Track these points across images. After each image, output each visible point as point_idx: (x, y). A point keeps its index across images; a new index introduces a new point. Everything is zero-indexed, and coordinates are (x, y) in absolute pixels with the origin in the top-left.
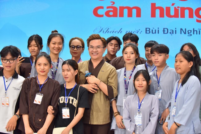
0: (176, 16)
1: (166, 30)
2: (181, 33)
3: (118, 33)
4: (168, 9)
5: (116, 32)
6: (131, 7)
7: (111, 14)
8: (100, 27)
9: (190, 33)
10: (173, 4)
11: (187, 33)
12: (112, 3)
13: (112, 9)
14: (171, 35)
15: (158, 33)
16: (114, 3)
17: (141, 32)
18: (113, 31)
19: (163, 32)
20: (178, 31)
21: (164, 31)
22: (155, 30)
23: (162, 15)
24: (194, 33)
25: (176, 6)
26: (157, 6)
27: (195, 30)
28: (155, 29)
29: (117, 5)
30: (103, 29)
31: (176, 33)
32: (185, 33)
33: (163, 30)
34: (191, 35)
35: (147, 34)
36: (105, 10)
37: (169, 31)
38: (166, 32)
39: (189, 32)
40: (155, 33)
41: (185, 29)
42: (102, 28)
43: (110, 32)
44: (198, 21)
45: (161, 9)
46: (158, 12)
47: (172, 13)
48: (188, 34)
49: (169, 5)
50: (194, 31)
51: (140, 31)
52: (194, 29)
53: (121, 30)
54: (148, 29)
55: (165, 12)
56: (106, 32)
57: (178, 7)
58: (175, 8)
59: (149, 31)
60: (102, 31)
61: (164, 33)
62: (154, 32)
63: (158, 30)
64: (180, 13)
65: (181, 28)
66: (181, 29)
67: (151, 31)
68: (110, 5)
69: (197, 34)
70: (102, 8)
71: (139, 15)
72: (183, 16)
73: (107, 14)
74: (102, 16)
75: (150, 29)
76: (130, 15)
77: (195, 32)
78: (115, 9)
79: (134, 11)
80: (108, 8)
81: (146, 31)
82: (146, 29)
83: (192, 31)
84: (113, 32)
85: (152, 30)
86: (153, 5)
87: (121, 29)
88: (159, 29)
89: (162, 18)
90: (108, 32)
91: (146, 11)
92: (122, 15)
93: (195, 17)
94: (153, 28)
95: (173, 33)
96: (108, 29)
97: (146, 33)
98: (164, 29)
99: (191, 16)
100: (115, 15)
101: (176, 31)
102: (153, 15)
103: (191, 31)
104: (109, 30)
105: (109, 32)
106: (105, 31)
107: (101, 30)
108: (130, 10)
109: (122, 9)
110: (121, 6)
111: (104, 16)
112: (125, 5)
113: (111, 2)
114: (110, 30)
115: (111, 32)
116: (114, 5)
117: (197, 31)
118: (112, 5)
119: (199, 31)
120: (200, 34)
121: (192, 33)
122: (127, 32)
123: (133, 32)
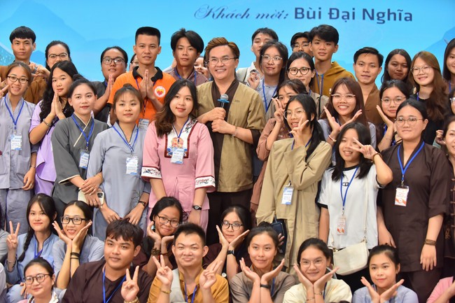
1: (334, 12)
2: (364, 18)
3: (242, 17)
5: (238, 17)
8: (207, 7)
9: (383, 19)
11: (376, 17)
14: (344, 21)
15: (320, 17)
17: (287, 15)
18: (233, 15)
19: (329, 15)
20: (359, 14)
21: (331, 14)
22: (314, 12)
24: (389, 19)
27: (391, 12)
28: (313, 10)
30: (213, 11)
31: (354, 18)
32: (372, 18)
33: (329, 11)
34: (384, 22)
35: (297, 20)
37: (341, 14)
38: (334, 16)
39: (381, 15)
40: (314, 17)
41: (373, 10)
42: (210, 9)
43: (227, 17)
48: (378, 19)
50: (389, 14)
51: (284, 15)
52: (389, 10)
53: (248, 12)
54: (299, 11)
56: (217, 17)
59: (302, 13)
60: (211, 14)
61: (331, 18)
62: (311, 15)
63: (320, 13)
65: (365, 8)
66: (365, 10)
67: (305, 13)
69: (395, 19)
75: (303, 10)
77: (392, 16)
81: (296, 13)
82: (296, 9)
83: (386, 15)
84: (231, 17)
85: (308, 12)
87: (248, 10)
88: (322, 10)
90: (222, 17)
94: (310, 8)
95: (348, 18)
96: (223, 9)
97: (296, 17)
98: (331, 9)
101: (354, 13)
103: (383, 14)
104: (223, 12)
105: (224, 16)
106: (217, 14)
107: (208, 11)
114: (226, 13)
115: (229, 16)
117: (395, 14)
119: (400, 14)
120: (400, 19)
121: (385, 18)
122: (259, 15)
123: (270, 15)
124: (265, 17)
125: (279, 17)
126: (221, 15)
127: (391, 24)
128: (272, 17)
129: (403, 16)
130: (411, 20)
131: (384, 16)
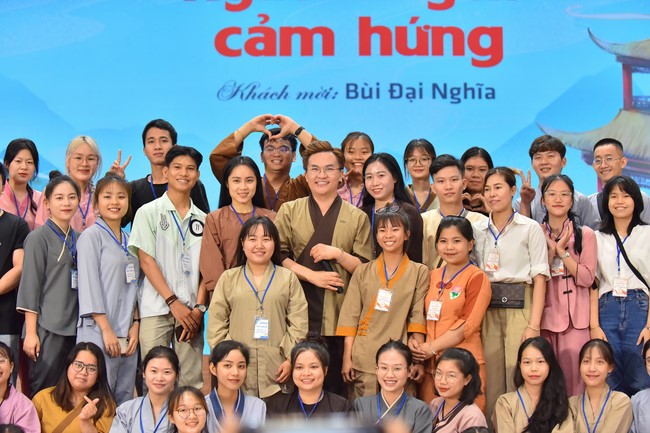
0: (421, 50)
1: (396, 88)
2: (434, 97)
3: (279, 98)
4: (402, 32)
5: (274, 97)
6: (310, 26)
7: (260, 46)
8: (232, 84)
9: (458, 97)
10: (414, 20)
11: (449, 95)
12: (262, 19)
13: (261, 35)
14: (409, 100)
15: (378, 97)
16: (266, 18)
17: (336, 93)
18: (267, 94)
19: (389, 94)
20: (428, 91)
21: (392, 91)
22: (371, 90)
23: (386, 50)
24: (466, 97)
25: (420, 23)
26: (374, 24)
27: (468, 86)
28: (370, 86)
29: (275, 24)
30: (241, 89)
31: (421, 97)
32: (444, 96)
33: (389, 88)
34: (459, 101)
35: (350, 100)
36: (245, 36)
37: (405, 92)
38: (396, 94)
39: (455, 92)
40: (370, 96)
41: (445, 85)
42: (237, 86)
43: (259, 97)
44: (476, 63)
45: (384, 32)
46: (375, 40)
47: (412, 43)
48: (452, 97)
49: (405, 22)
50: (466, 89)
51: (332, 93)
52: (465, 85)
53: (287, 91)
54: (352, 88)
55: (393, 41)
56: (247, 98)
57: (427, 27)
58: (419, 29)
59: (355, 91)
60: (239, 94)
61: (392, 97)
62: (367, 94)
63: (378, 90)
64: (430, 42)
65: (435, 82)
66: (435, 86)
67: (359, 91)
68: (256, 22)
69: (473, 97)
70: (237, 31)
71: (328, 50)
72: (438, 50)
73: (250, 47)
74: (237, 53)
75: (356, 86)
76: (307, 50)
77: (469, 93)
78: (270, 33)
79: (318, 39)
80: (252, 30)
81: (348, 91)
82: (348, 85)
83: (462, 91)
84: (265, 97)
85: (363, 90)
86: (364, 23)
87: (286, 87)
88: (381, 87)
89: (386, 58)
90: (253, 97)
91: (347, 38)
92: (286, 51)
93: (469, 54)
94: (366, 84)
95: (414, 97)
96: (254, 87)
97: (348, 97)
98: (392, 85)
99: (458, 50)
100: (269, 51)
101: (421, 90)
102: (365, 50)
103: (459, 89)
104: (254, 91)
105: (256, 97)
106: (246, 93)
107: (235, 90)
108: (307, 35)
109: (287, 32)
110: (286, 24)
111: (244, 52)
112: (294, 24)
113: (260, 16)
114: (258, 91)
115: (262, 97)
116: (267, 25)
117: (473, 90)
118: (262, 23)
119: (480, 90)
120: (480, 97)
121: (461, 96)
122: (301, 94)
123: (315, 94)
124: (308, 97)
125: (326, 97)
126: (252, 95)
127: (468, 103)
128: (316, 97)
129: (484, 92)
130: (493, 97)
131: (459, 93)
